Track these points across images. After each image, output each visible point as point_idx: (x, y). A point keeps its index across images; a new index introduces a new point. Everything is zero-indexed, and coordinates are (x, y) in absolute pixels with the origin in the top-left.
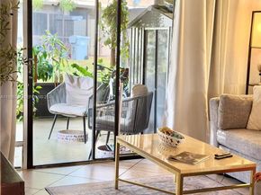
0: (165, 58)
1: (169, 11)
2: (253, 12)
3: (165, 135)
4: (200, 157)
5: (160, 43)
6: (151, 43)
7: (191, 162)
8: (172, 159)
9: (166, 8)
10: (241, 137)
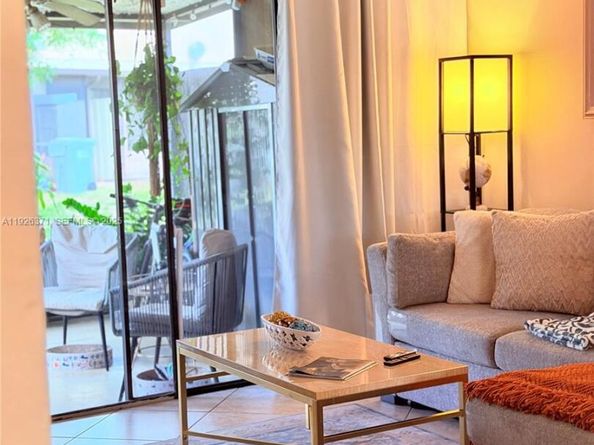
0: (266, 171)
1: (266, 69)
2: (441, 61)
3: (280, 328)
4: (354, 364)
5: (253, 140)
6: (235, 141)
7: (336, 377)
8: (298, 373)
9: (260, 64)
10: (436, 319)
